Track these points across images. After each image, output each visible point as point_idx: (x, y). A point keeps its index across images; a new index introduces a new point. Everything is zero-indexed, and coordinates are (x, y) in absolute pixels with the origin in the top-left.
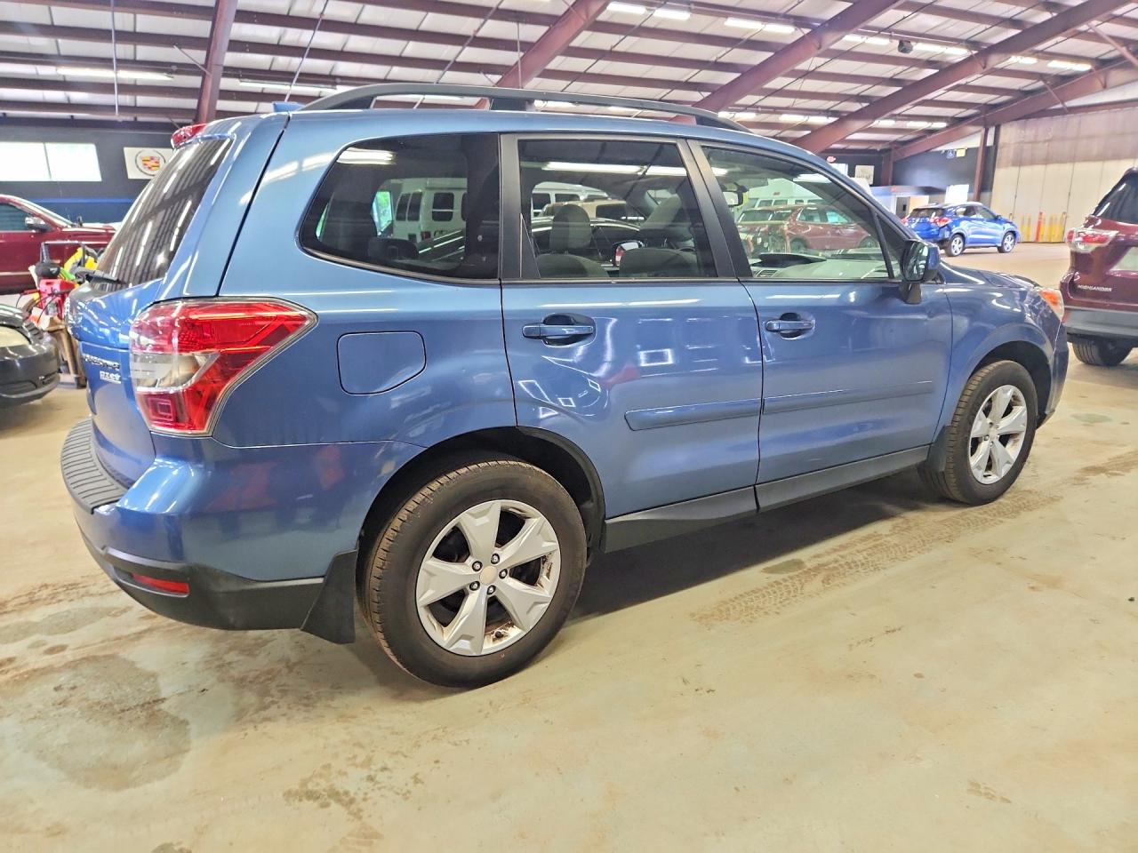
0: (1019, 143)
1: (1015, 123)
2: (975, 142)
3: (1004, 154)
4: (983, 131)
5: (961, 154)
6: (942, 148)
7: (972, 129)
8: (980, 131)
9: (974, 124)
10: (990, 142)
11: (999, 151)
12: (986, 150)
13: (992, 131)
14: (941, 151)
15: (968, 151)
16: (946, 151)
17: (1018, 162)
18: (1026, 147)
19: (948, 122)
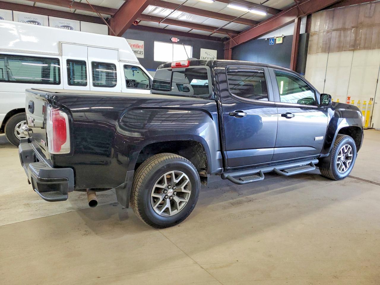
0: (328, 32)
1: (324, 12)
2: (290, 31)
3: (315, 41)
4: (296, 21)
5: (279, 41)
6: (266, 37)
7: (288, 19)
8: (293, 21)
9: (289, 15)
10: (302, 31)
11: (310, 39)
12: (299, 37)
13: (304, 21)
14: (264, 39)
15: (284, 37)
16: (268, 39)
17: (327, 49)
18: (334, 34)
19: (268, 12)
